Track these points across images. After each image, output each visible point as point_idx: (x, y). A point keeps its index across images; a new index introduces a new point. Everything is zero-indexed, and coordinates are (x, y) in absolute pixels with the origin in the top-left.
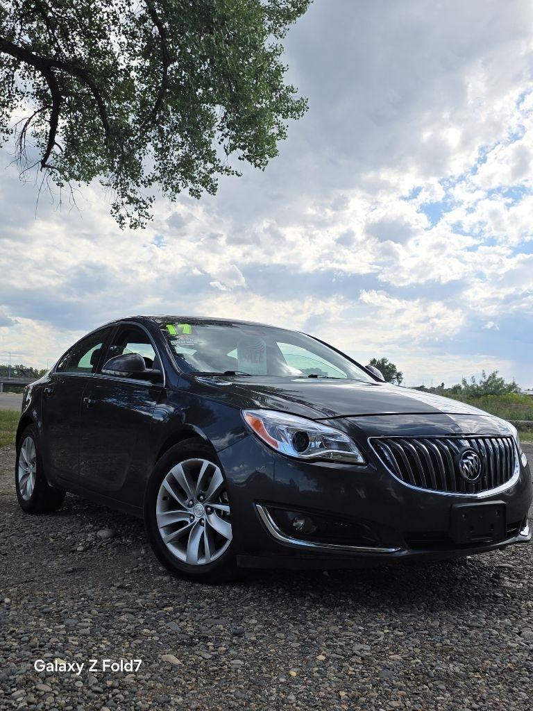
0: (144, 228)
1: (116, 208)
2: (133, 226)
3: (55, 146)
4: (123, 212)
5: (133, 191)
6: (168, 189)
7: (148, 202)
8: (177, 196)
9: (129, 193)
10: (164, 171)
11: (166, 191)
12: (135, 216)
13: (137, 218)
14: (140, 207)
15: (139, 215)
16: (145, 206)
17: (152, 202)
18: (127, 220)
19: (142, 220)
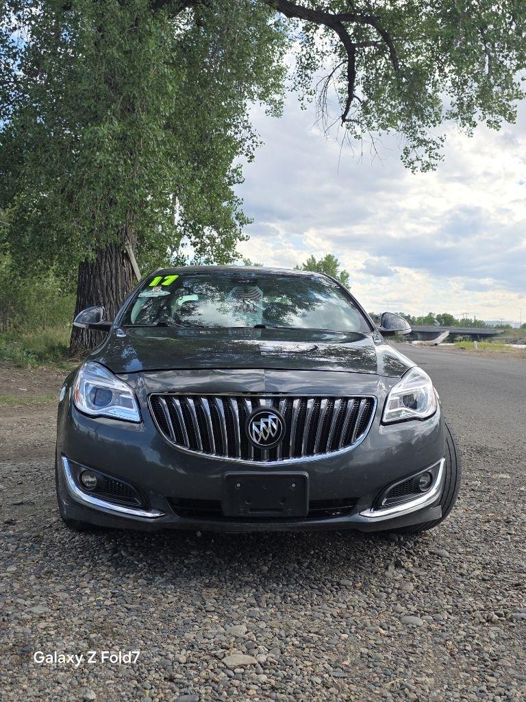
0: (435, 170)
1: (407, 152)
2: (423, 170)
3: (355, 99)
4: (412, 156)
5: (423, 133)
6: (465, 125)
7: (439, 142)
8: (474, 130)
9: (419, 135)
10: (461, 105)
11: (463, 127)
12: (426, 158)
13: (428, 159)
14: (431, 148)
15: (430, 157)
16: (435, 146)
17: (443, 141)
18: (418, 164)
19: (433, 161)
